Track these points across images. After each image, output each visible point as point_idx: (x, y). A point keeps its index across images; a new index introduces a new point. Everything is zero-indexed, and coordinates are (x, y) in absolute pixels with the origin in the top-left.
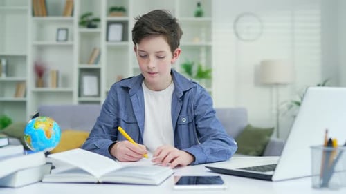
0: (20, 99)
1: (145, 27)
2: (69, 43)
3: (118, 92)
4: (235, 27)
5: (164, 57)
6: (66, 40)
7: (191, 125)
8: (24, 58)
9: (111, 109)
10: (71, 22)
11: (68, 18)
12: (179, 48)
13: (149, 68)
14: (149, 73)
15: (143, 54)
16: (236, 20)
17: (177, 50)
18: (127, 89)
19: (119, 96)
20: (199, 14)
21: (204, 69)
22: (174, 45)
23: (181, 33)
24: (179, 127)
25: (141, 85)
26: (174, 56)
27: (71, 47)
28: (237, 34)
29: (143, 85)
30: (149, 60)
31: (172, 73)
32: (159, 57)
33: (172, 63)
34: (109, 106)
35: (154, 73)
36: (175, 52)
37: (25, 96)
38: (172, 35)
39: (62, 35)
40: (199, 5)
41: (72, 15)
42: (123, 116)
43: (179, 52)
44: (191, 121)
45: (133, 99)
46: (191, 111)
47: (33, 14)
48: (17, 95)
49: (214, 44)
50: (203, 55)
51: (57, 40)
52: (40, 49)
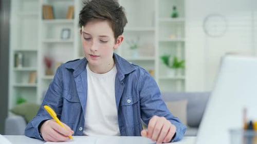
0: (33, 84)
1: (91, 11)
2: (70, 40)
3: (63, 73)
4: (204, 26)
5: (106, 42)
6: (69, 37)
7: (136, 106)
8: (35, 53)
9: (57, 88)
10: (72, 24)
11: (70, 21)
12: (123, 36)
13: (91, 51)
14: (91, 55)
15: (87, 37)
16: (206, 20)
17: (120, 37)
18: (71, 71)
19: (63, 76)
20: (175, 16)
21: (179, 61)
22: (118, 32)
23: (126, 22)
24: (124, 108)
25: (85, 67)
26: (117, 42)
27: (72, 44)
28: (206, 32)
29: (87, 68)
30: (93, 42)
31: (114, 57)
32: (102, 41)
33: (114, 48)
34: (55, 86)
35: (96, 56)
36: (118, 39)
37: (36, 82)
38: (117, 21)
39: (66, 34)
40: (175, 8)
41: (73, 18)
42: (67, 96)
43: (122, 39)
44: (135, 102)
45: (77, 80)
46: (136, 93)
47: (44, 18)
48: (30, 81)
49: (186, 40)
50: (179, 49)
51: (62, 38)
52: (50, 45)
